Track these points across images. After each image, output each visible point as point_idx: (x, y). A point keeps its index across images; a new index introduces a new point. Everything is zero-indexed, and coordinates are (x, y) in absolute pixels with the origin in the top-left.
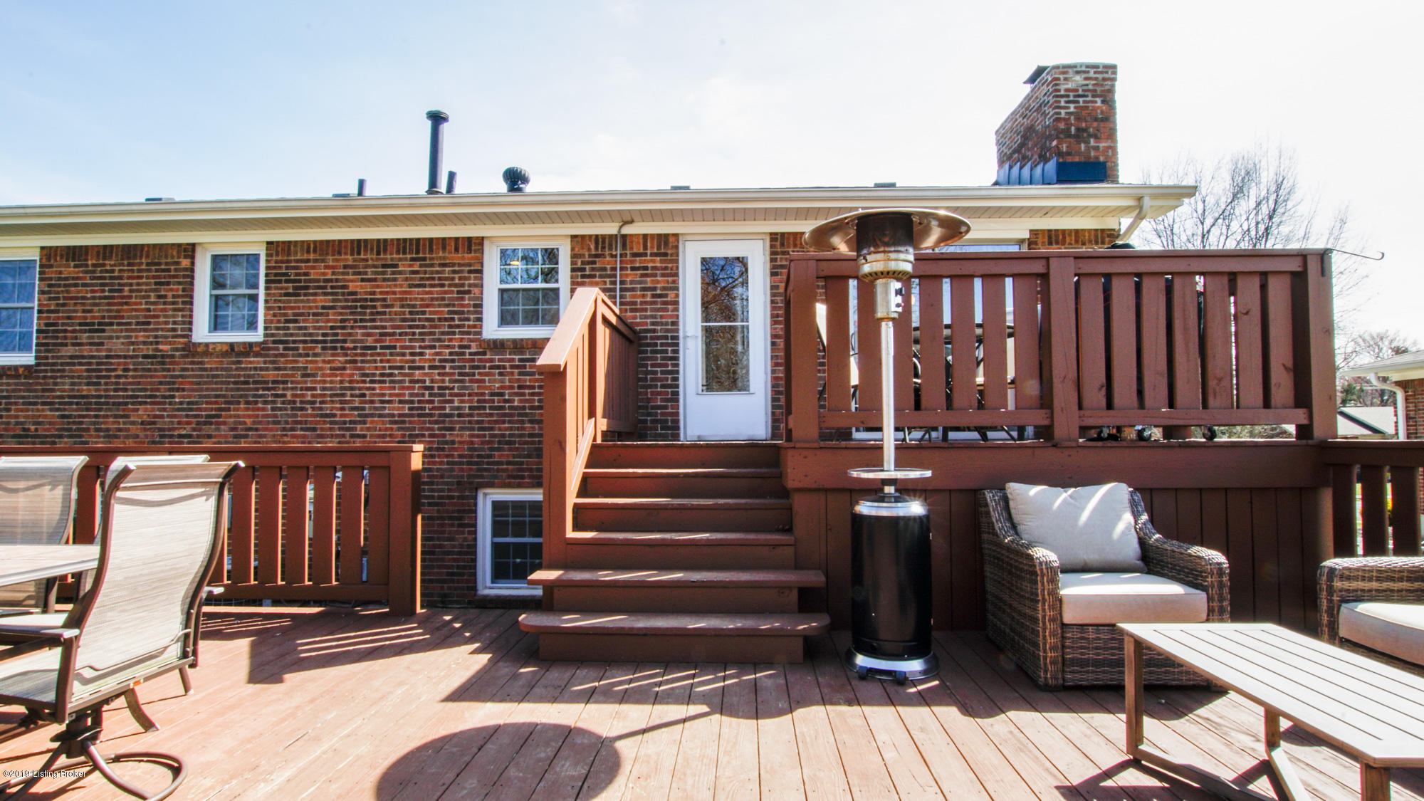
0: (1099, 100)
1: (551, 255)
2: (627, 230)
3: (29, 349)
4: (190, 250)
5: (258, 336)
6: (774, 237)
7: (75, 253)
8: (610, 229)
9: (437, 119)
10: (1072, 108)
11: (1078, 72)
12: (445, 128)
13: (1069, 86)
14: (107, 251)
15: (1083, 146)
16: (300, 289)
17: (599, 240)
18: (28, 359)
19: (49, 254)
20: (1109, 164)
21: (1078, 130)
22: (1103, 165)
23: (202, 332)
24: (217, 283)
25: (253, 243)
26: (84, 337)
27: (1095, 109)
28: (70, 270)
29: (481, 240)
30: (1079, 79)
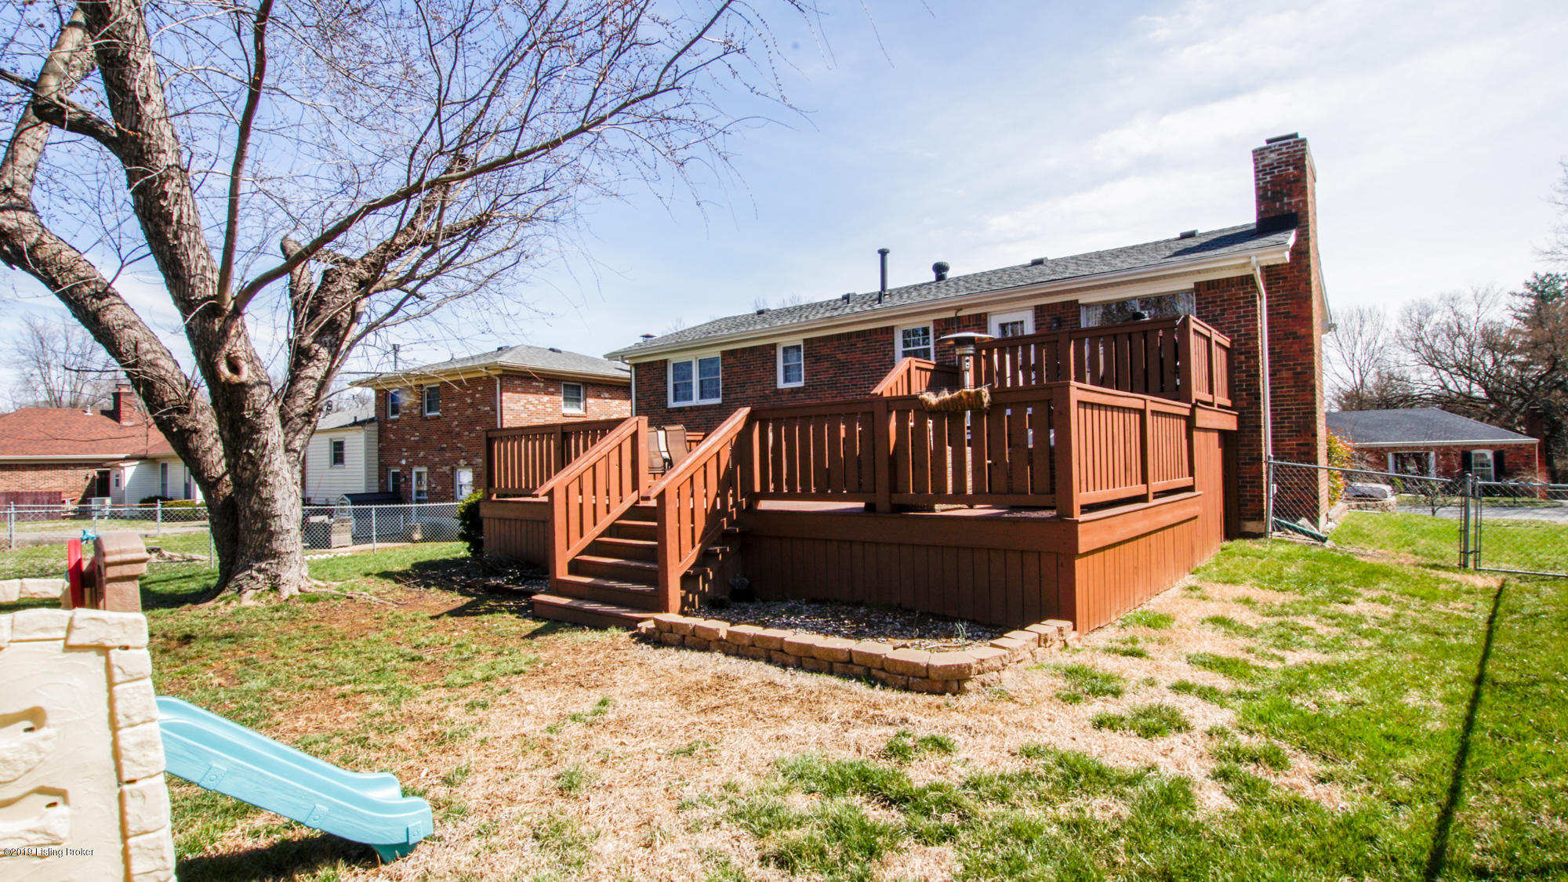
0: (1291, 168)
1: (926, 331)
2: (960, 314)
3: (718, 396)
4: (774, 346)
5: (801, 384)
6: (1037, 308)
7: (733, 352)
8: (951, 314)
9: (883, 253)
10: (1268, 178)
11: (1272, 152)
12: (889, 256)
13: (1267, 162)
14: (744, 350)
15: (1278, 204)
16: (818, 360)
17: (947, 320)
18: (718, 401)
19: (724, 353)
20: (1301, 213)
21: (1273, 193)
22: (1295, 215)
23: (781, 384)
24: (785, 360)
25: (798, 340)
26: (738, 390)
27: (1287, 175)
28: (732, 360)
29: (892, 328)
30: (1273, 156)
